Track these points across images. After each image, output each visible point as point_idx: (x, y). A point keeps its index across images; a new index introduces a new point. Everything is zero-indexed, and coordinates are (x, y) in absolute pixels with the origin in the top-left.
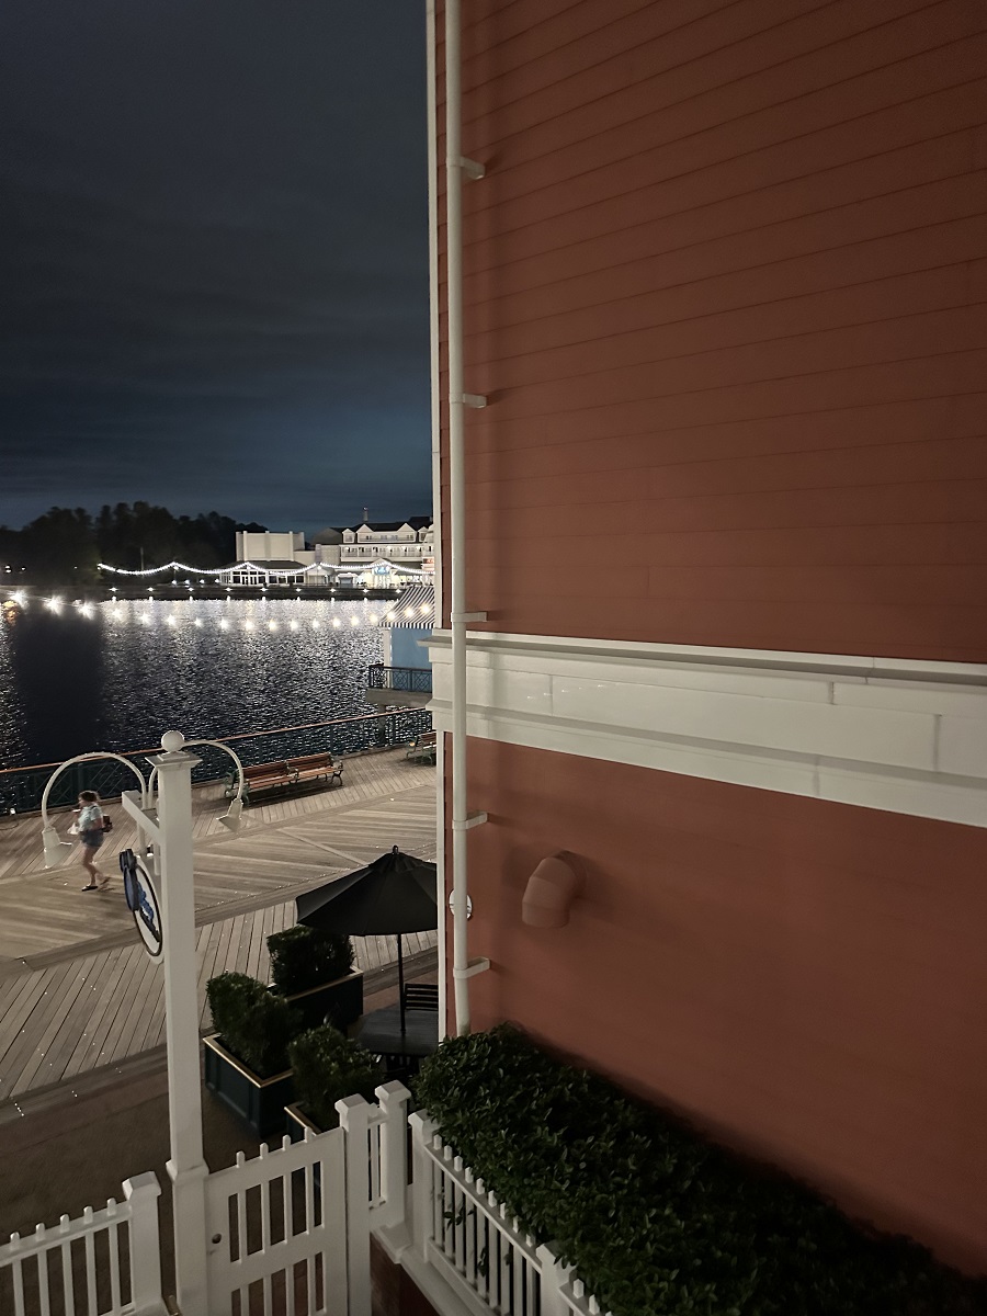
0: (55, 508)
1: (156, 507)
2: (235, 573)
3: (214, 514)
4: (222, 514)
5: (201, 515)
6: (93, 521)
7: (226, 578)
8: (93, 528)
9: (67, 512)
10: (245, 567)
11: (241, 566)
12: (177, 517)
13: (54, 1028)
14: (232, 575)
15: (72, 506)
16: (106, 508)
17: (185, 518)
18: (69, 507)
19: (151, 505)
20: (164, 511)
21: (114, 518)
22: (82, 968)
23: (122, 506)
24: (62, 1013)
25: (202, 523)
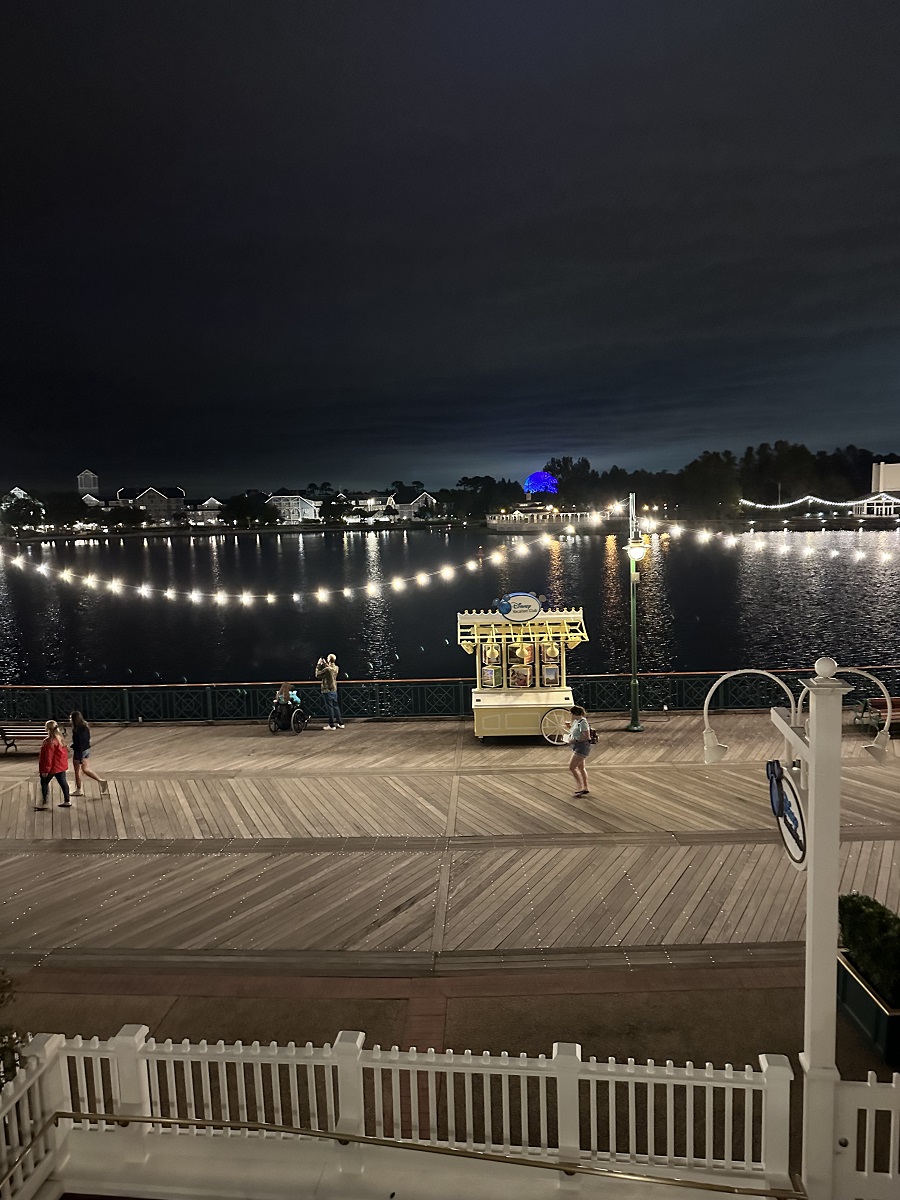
0: (706, 452)
1: (796, 445)
2: (868, 504)
3: (851, 448)
4: (859, 447)
5: (838, 449)
6: (737, 462)
7: (859, 509)
8: (737, 468)
9: (716, 455)
10: (879, 499)
11: (876, 497)
12: (814, 453)
13: (697, 897)
14: (866, 507)
15: (721, 450)
16: (750, 449)
17: (822, 454)
18: (717, 451)
19: (791, 443)
20: (803, 447)
21: (757, 457)
22: (721, 854)
23: (764, 447)
24: (704, 886)
25: (838, 456)
